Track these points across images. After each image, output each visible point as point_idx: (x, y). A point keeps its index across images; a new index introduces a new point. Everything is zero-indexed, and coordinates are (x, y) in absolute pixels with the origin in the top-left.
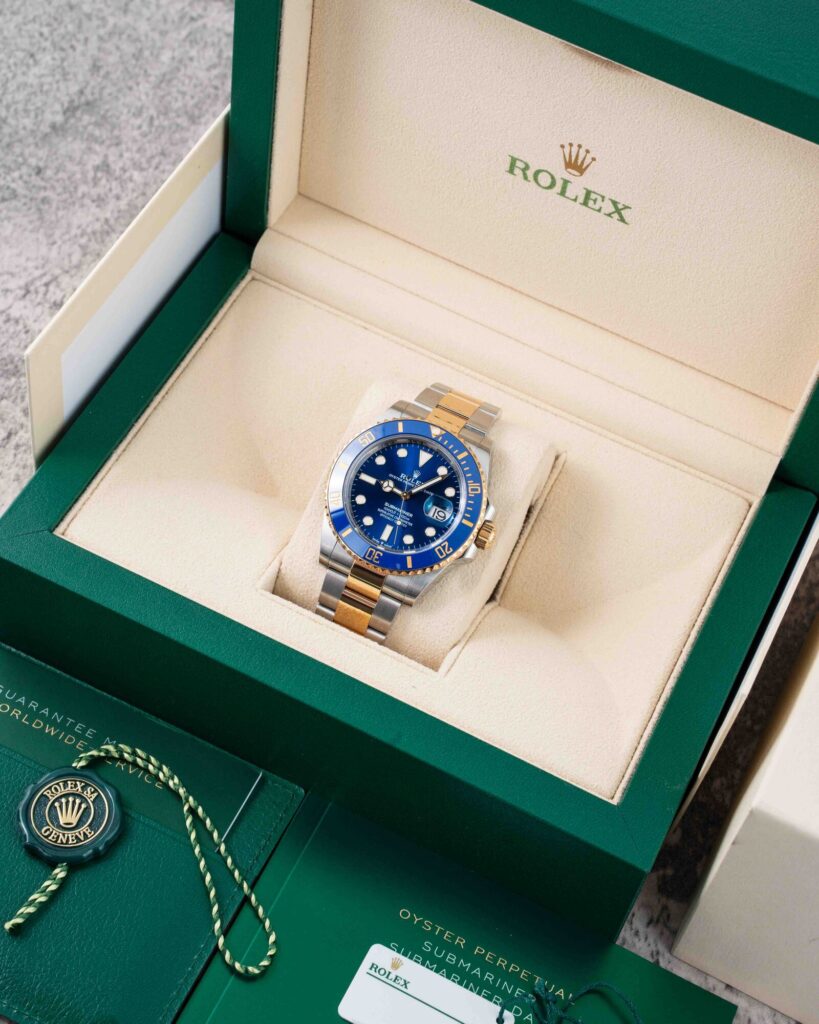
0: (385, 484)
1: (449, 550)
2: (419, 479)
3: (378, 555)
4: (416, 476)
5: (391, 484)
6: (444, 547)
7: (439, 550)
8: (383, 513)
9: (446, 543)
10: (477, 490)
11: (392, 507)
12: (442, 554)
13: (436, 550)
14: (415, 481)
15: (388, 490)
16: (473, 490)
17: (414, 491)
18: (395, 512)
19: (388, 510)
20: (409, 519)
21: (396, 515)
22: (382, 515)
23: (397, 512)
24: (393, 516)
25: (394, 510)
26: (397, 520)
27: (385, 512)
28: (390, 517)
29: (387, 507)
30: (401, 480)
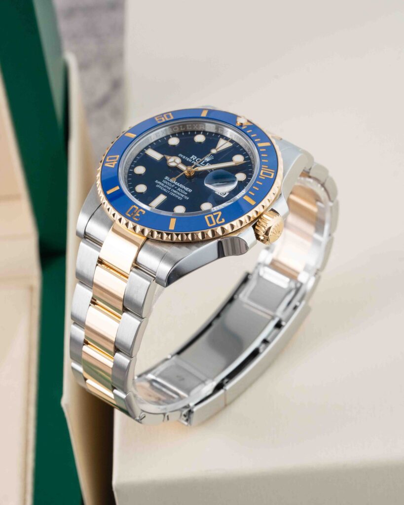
0: (172, 160)
1: (220, 220)
4: (207, 159)
5: (178, 160)
6: (215, 217)
7: (210, 219)
8: (159, 184)
9: (220, 213)
10: (270, 174)
11: (172, 180)
12: (211, 222)
13: (206, 217)
15: (172, 164)
16: (264, 173)
18: (173, 186)
19: (166, 183)
20: (186, 193)
21: (173, 188)
22: (158, 186)
23: (176, 186)
24: (170, 188)
25: (173, 184)
26: (173, 192)
27: (163, 185)
28: (166, 189)
29: (167, 180)
30: (190, 161)
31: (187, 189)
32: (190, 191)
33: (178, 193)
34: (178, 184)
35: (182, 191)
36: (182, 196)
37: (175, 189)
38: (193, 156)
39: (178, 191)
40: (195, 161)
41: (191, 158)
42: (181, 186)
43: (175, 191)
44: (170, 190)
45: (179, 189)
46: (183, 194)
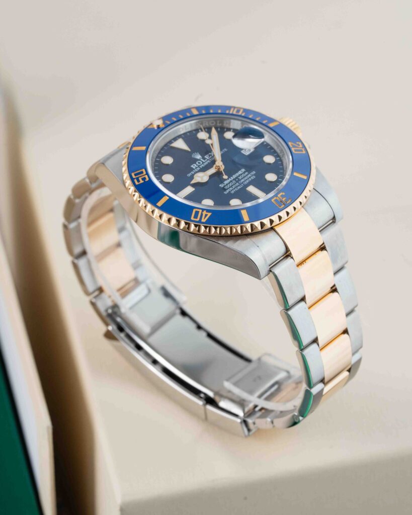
0: (198, 179)
4: (199, 157)
11: (226, 182)
15: (205, 179)
19: (228, 186)
21: (237, 182)
22: (233, 192)
23: (234, 179)
25: (231, 181)
27: (231, 189)
31: (240, 172)
32: (243, 170)
34: (234, 176)
35: (243, 176)
36: (249, 175)
40: (199, 165)
43: (243, 180)
44: (240, 184)
45: (240, 178)
46: (247, 175)
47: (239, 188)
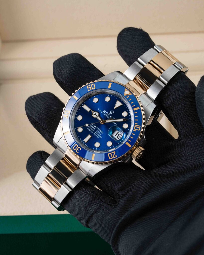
0: (94, 113)
1: (115, 156)
2: (112, 115)
3: (79, 149)
4: (111, 113)
5: (97, 114)
6: (113, 154)
7: (110, 155)
9: (115, 152)
10: (138, 129)
11: (94, 126)
12: (111, 157)
13: (108, 154)
14: (110, 115)
15: (95, 116)
16: (136, 128)
17: (107, 121)
18: (95, 129)
19: (92, 126)
20: (100, 134)
21: (95, 130)
22: (88, 128)
23: (96, 129)
24: (93, 130)
25: (95, 128)
26: (95, 133)
27: (90, 128)
28: (92, 131)
29: (92, 125)
30: (103, 113)
31: (101, 131)
32: (102, 133)
33: (97, 134)
34: (97, 128)
35: (99, 133)
36: (99, 136)
37: (96, 131)
38: (104, 110)
39: (97, 132)
40: (105, 113)
41: (103, 111)
42: (98, 129)
43: (96, 133)
44: (93, 132)
45: (97, 131)
46: (99, 134)
47: (91, 131)
